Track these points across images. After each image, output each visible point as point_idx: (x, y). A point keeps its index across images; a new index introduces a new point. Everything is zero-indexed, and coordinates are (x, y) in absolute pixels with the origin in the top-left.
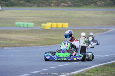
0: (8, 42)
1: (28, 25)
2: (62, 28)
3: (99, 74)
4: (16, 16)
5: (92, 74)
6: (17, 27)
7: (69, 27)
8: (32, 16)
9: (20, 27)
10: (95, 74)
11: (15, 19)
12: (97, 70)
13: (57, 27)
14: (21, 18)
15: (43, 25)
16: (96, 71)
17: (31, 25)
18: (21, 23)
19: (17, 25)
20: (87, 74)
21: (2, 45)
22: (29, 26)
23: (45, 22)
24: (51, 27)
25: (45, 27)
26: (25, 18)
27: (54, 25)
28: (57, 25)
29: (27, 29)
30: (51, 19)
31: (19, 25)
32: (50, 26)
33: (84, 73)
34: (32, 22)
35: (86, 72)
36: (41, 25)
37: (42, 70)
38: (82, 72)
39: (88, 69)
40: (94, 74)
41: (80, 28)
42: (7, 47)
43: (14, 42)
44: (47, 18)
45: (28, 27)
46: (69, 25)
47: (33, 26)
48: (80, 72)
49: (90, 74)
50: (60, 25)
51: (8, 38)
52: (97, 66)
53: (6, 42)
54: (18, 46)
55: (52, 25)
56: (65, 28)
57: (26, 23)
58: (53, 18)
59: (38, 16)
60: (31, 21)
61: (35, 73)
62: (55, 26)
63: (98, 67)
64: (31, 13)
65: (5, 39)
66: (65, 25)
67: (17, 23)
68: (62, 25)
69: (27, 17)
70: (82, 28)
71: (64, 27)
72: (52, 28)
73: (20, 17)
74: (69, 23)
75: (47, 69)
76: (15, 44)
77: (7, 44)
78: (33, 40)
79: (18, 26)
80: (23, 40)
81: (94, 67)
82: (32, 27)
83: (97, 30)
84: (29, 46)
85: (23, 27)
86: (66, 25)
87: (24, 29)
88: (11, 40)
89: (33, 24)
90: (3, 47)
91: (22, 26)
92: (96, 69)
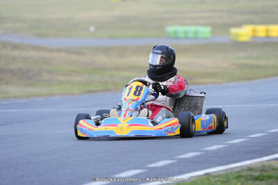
1: (196, 32)
4: (167, 12)
6: (170, 38)
8: (206, 11)
9: (177, 38)
11: (165, 20)
13: (268, 37)
14: (180, 16)
15: (234, 31)
17: (205, 31)
18: (181, 29)
19: (170, 33)
22: (200, 35)
23: (239, 25)
24: (254, 37)
25: (237, 35)
27: (261, 30)
28: (267, 31)
31: (175, 32)
32: (251, 34)
34: (206, 25)
36: (228, 32)
37: (229, 142)
44: (243, 13)
47: (208, 35)
50: (274, 30)
55: (254, 31)
57: (192, 29)
58: (257, 13)
60: (204, 22)
61: (213, 151)
62: (262, 34)
64: (202, 2)
67: (170, 29)
69: (195, 12)
72: (256, 40)
75: (243, 140)
78: (209, 70)
79: (173, 36)
80: (186, 69)
82: (207, 39)
84: (200, 84)
85: (186, 38)
87: (187, 43)
89: (208, 29)
91: (182, 35)
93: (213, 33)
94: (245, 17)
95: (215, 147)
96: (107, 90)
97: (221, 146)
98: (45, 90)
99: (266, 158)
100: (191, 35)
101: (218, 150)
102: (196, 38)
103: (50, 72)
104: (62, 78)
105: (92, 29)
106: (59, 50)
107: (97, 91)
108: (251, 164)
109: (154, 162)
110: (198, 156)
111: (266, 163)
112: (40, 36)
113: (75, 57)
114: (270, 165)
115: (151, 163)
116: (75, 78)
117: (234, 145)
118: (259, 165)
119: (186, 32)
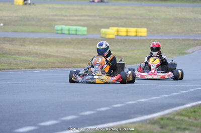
0: (41, 60)
1: (76, 30)
2: (136, 36)
3: (198, 118)
4: (56, 15)
5: (186, 118)
6: (57, 33)
7: (148, 35)
8: (84, 16)
9: (63, 34)
10: (191, 117)
11: (55, 20)
12: (195, 112)
13: (127, 36)
14: (65, 18)
15: (103, 30)
16: (193, 113)
17: (83, 30)
18: (65, 28)
19: (58, 30)
20: (176, 118)
21: (31, 65)
22: (78, 33)
23: (107, 27)
24: (118, 35)
25: (105, 34)
26: (72, 18)
27: (123, 31)
28: (127, 31)
29: (75, 37)
30: (117, 21)
31: (62, 30)
32: (116, 33)
33: (172, 117)
34: (83, 26)
35: (174, 115)
36: (99, 31)
37: (98, 110)
38: (168, 114)
39: (180, 110)
40: (189, 118)
41: (167, 38)
42: (39, 68)
43: (51, 60)
44: (111, 18)
45: (76, 34)
46: (148, 31)
47: (85, 33)
48: (165, 115)
49: (182, 118)
50: (132, 31)
51: (43, 52)
52: (194, 104)
53: (37, 60)
54: (59, 67)
55: (118, 31)
56: (141, 36)
57: (74, 28)
58: (120, 18)
59: (95, 16)
60: (82, 23)
61: (86, 116)
62: (124, 34)
63: (197, 105)
64: (82, 9)
65: (36, 54)
66: (141, 32)
67: (58, 27)
68: (136, 32)
69: (76, 16)
70: (171, 38)
71: (139, 34)
72: (119, 37)
73: (64, 16)
74: (148, 28)
75: (108, 108)
76: (54, 63)
77: (39, 63)
79: (60, 32)
80: (68, 56)
81: (189, 105)
82: (84, 35)
83: (196, 42)
85: (69, 34)
86: (143, 32)
87: (69, 37)
88: (46, 56)
89: (85, 28)
90: (32, 68)
91: (66, 32)
92: (192, 110)
93: (88, 31)
94: (112, 21)
95: (88, 113)
96: (11, 69)
99: (124, 122)
100: (74, 32)
101: (90, 115)
105: (2, 25)
107: (4, 69)
110: (76, 119)
115: (42, 122)
117: (101, 112)
119: (69, 30)
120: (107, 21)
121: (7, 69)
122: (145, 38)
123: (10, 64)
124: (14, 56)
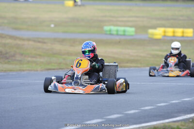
1: (124, 31)
2: (183, 36)
4: (105, 16)
6: (106, 34)
8: (132, 17)
9: (111, 34)
13: (174, 36)
14: (114, 19)
15: (151, 31)
17: (131, 31)
18: (114, 29)
19: (106, 31)
22: (127, 33)
23: (155, 27)
24: (165, 36)
25: (153, 34)
28: (174, 32)
29: (123, 38)
30: (163, 22)
31: (110, 31)
32: (163, 34)
34: (131, 27)
36: (147, 32)
37: (143, 108)
44: (158, 19)
47: (133, 34)
50: (179, 32)
55: (165, 32)
56: (187, 37)
57: (122, 29)
58: (167, 19)
59: (143, 17)
60: (130, 24)
61: (131, 114)
62: (170, 34)
64: (130, 10)
66: (187, 33)
67: (107, 28)
68: (183, 32)
69: (124, 17)
71: (185, 35)
72: (166, 38)
73: (113, 17)
75: (152, 107)
78: (132, 58)
79: (108, 33)
82: (132, 36)
84: (125, 67)
85: (118, 35)
87: (117, 38)
89: (133, 29)
91: (115, 33)
93: (136, 32)
94: (159, 22)
95: (132, 112)
96: (60, 69)
97: (137, 111)
98: (18, 67)
99: (167, 121)
100: (121, 33)
101: (134, 114)
102: (124, 35)
103: (22, 55)
104: (29, 59)
105: (52, 26)
106: (29, 40)
107: (54, 69)
108: (156, 124)
109: (90, 120)
110: (120, 117)
111: (167, 124)
112: (16, 29)
113: (39, 45)
114: (170, 126)
115: (87, 121)
116: (39, 60)
117: (145, 110)
118: (162, 125)
119: (117, 31)
120: (154, 22)
121: (57, 69)
122: (191, 39)
123: (60, 63)
124: (64, 57)
